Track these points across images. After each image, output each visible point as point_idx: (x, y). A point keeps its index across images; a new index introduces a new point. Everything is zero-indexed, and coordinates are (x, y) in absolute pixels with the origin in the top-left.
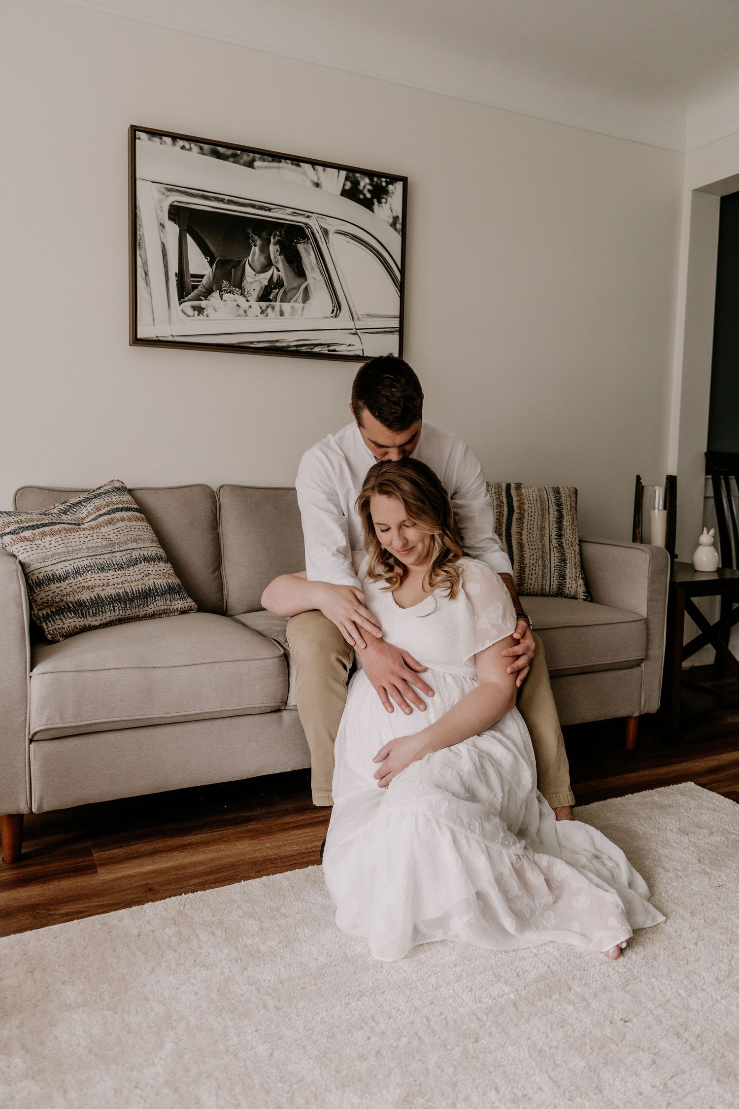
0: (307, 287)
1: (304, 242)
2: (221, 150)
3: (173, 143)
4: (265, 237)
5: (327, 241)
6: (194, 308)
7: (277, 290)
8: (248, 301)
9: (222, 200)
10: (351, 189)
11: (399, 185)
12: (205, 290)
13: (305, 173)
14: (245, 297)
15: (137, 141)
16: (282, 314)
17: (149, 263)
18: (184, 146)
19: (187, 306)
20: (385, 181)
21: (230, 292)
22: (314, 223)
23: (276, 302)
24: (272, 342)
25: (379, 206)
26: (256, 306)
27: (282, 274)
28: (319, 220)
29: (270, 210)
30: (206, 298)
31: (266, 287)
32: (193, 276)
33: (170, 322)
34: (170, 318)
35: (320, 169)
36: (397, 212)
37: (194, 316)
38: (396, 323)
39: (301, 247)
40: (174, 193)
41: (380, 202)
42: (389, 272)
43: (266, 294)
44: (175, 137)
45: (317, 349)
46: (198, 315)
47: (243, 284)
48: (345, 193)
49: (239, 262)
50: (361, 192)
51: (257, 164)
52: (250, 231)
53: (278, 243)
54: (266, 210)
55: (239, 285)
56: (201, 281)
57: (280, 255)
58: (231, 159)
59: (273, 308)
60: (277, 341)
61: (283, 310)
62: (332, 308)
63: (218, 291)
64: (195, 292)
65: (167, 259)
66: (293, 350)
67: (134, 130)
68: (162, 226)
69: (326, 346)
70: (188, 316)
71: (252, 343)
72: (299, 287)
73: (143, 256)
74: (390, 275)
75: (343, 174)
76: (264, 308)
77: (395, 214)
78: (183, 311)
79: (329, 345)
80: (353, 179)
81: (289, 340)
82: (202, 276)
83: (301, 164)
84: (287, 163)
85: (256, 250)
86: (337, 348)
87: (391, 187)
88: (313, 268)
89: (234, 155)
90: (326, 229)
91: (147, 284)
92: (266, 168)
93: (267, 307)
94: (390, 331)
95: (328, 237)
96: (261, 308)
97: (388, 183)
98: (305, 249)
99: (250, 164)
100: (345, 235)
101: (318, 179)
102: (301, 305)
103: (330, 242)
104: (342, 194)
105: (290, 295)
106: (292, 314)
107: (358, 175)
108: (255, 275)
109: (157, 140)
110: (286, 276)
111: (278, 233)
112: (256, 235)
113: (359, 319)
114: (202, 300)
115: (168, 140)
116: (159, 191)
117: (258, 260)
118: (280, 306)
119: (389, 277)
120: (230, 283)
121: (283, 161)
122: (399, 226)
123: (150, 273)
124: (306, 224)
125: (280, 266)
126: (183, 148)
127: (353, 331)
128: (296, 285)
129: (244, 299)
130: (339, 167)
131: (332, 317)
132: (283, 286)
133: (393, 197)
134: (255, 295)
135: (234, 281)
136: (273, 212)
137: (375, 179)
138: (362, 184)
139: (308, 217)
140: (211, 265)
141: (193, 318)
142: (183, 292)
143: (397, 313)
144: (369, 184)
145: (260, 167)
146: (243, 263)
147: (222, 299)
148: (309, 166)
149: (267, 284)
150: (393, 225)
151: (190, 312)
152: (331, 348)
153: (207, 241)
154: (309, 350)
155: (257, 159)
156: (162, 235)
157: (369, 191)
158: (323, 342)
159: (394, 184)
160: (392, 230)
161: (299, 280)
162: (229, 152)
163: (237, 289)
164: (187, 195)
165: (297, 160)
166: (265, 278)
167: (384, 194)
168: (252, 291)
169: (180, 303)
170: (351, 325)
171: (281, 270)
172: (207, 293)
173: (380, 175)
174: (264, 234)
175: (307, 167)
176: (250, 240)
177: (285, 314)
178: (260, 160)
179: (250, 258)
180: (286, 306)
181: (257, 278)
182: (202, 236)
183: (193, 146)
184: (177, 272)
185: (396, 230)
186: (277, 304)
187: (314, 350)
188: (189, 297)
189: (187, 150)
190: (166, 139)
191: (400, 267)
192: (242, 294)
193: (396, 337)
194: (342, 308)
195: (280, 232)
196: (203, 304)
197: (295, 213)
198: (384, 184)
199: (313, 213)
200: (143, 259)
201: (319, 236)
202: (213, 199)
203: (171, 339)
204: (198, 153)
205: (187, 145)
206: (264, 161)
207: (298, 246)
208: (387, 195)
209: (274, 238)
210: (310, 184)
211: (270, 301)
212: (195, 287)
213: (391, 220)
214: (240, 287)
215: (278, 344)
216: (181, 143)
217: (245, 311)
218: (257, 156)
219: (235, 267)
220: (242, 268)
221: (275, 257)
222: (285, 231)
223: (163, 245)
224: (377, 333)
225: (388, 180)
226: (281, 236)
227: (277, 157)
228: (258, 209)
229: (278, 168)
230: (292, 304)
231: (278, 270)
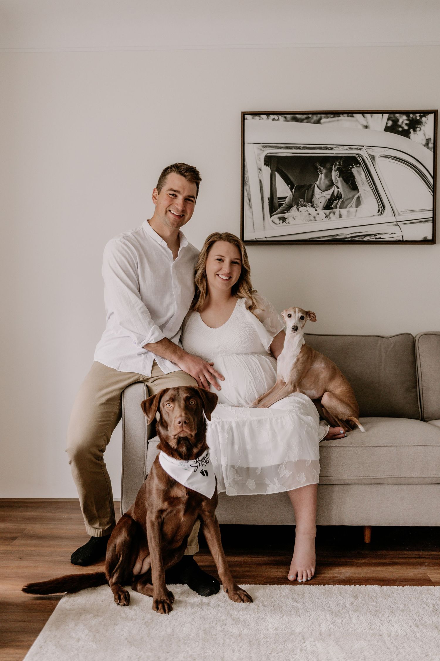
0: (359, 197)
1: (357, 167)
2: (298, 116)
3: (268, 118)
4: (329, 167)
5: (374, 163)
6: (280, 219)
7: (337, 201)
8: (316, 210)
9: (299, 148)
10: (392, 126)
11: (431, 117)
12: (287, 207)
13: (357, 121)
14: (315, 208)
15: (245, 120)
16: (340, 216)
17: (252, 193)
18: (274, 118)
19: (275, 218)
20: (419, 116)
21: (304, 206)
22: (364, 153)
23: (336, 209)
24: (333, 236)
25: (415, 134)
26: (322, 213)
27: (341, 190)
28: (368, 150)
29: (332, 149)
30: (288, 211)
31: (329, 200)
32: (279, 198)
33: (264, 229)
34: (264, 226)
35: (368, 116)
36: (429, 136)
37: (280, 224)
38: (430, 215)
39: (354, 171)
40: (268, 148)
41: (415, 131)
42: (423, 179)
43: (329, 204)
44: (268, 114)
45: (366, 239)
46: (283, 223)
47: (313, 200)
48: (387, 129)
49: (310, 186)
50: (400, 126)
51: (322, 121)
52: (318, 165)
53: (338, 169)
54: (329, 149)
55: (310, 201)
56: (285, 201)
57: (339, 177)
58: (305, 121)
59: (334, 213)
60: (337, 235)
61: (341, 214)
62: (378, 209)
63: (296, 206)
64: (281, 208)
65: (263, 190)
66: (349, 240)
67: (244, 114)
68: (260, 169)
69: (373, 236)
70: (276, 224)
71: (319, 238)
72: (353, 197)
73: (248, 190)
74: (424, 181)
75: (386, 116)
76: (328, 214)
77: (427, 137)
78: (272, 221)
79: (375, 235)
80: (394, 119)
81: (346, 233)
82: (285, 198)
83: (354, 115)
84: (344, 116)
85: (322, 176)
86: (382, 236)
87: (424, 119)
88: (363, 184)
89: (307, 118)
90: (373, 155)
91: (250, 207)
92: (329, 122)
93: (330, 213)
94: (425, 221)
95: (374, 160)
96: (325, 214)
97: (421, 117)
98: (358, 171)
99: (318, 122)
100: (388, 157)
101: (367, 123)
102: (355, 209)
103: (376, 164)
104: (385, 130)
105: (346, 203)
106: (348, 216)
107: (397, 115)
108: (321, 193)
109: (257, 118)
110: (344, 191)
111: (337, 163)
112: (322, 167)
113: (399, 215)
114: (285, 213)
115: (264, 116)
116: (258, 149)
117: (324, 183)
118: (339, 211)
119: (424, 182)
120: (304, 200)
121: (341, 115)
122: (431, 145)
123: (252, 200)
124: (358, 154)
125: (339, 185)
126: (274, 119)
127: (395, 223)
128: (351, 196)
129: (314, 209)
130: (382, 112)
131: (378, 215)
132: (341, 197)
133: (426, 125)
134: (321, 206)
135: (307, 198)
136: (335, 150)
137: (411, 115)
138: (401, 121)
139: (360, 149)
140: (291, 190)
141: (279, 225)
142: (273, 209)
143: (432, 207)
144: (407, 120)
145: (324, 123)
146: (313, 186)
147: (298, 211)
148: (361, 115)
149: (330, 198)
150: (427, 145)
151: (277, 221)
152: (378, 237)
153: (289, 176)
154: (361, 239)
155: (323, 118)
156: (260, 175)
157: (406, 124)
158: (371, 233)
159: (427, 116)
160: (425, 149)
161: (354, 192)
162: (304, 116)
163: (309, 204)
164: (276, 148)
165: (351, 113)
166: (328, 194)
167: (419, 125)
168: (319, 204)
169: (271, 217)
170: (393, 219)
171: (340, 187)
172: (289, 208)
173: (414, 112)
174: (328, 166)
175: (359, 117)
176: (318, 171)
177: (343, 217)
178: (325, 117)
179: (318, 182)
180: (344, 211)
181: (322, 195)
182: (286, 172)
183: (280, 117)
184: (269, 197)
185: (428, 148)
186: (337, 211)
187: (364, 239)
188: (277, 212)
189: (276, 120)
190: (263, 116)
191: (432, 174)
192: (312, 206)
193: (430, 225)
194: (386, 208)
195: (339, 162)
196: (286, 215)
197: (350, 148)
198: (418, 118)
199: (363, 146)
200: (248, 191)
201: (368, 161)
202: (293, 148)
203: (265, 239)
204: (283, 121)
205: (276, 117)
206: (328, 118)
207: (353, 169)
208: (421, 125)
209: (335, 167)
210: (361, 127)
211: (332, 208)
212: (280, 205)
213: (424, 142)
214: (311, 201)
215: (338, 237)
216: (272, 117)
217: (314, 217)
218: (323, 115)
219: (308, 189)
220: (312, 190)
221: (336, 179)
222: (343, 161)
223: (260, 181)
224: (414, 223)
225: (422, 114)
226: (340, 165)
227: (336, 114)
228: (323, 149)
229: (338, 120)
230: (348, 209)
231: (338, 188)
